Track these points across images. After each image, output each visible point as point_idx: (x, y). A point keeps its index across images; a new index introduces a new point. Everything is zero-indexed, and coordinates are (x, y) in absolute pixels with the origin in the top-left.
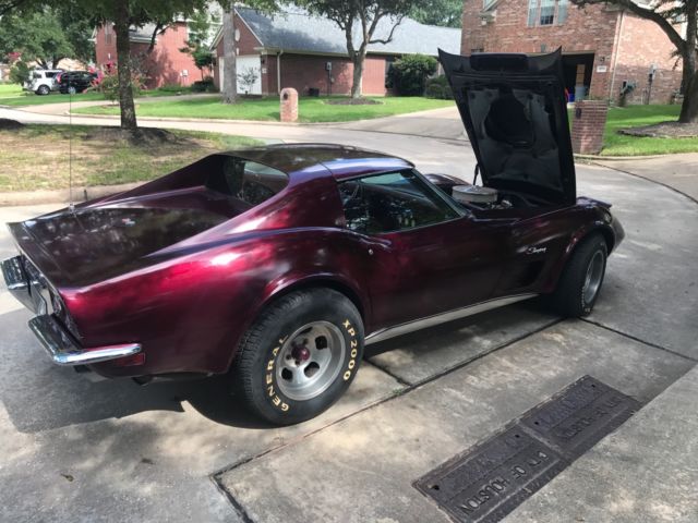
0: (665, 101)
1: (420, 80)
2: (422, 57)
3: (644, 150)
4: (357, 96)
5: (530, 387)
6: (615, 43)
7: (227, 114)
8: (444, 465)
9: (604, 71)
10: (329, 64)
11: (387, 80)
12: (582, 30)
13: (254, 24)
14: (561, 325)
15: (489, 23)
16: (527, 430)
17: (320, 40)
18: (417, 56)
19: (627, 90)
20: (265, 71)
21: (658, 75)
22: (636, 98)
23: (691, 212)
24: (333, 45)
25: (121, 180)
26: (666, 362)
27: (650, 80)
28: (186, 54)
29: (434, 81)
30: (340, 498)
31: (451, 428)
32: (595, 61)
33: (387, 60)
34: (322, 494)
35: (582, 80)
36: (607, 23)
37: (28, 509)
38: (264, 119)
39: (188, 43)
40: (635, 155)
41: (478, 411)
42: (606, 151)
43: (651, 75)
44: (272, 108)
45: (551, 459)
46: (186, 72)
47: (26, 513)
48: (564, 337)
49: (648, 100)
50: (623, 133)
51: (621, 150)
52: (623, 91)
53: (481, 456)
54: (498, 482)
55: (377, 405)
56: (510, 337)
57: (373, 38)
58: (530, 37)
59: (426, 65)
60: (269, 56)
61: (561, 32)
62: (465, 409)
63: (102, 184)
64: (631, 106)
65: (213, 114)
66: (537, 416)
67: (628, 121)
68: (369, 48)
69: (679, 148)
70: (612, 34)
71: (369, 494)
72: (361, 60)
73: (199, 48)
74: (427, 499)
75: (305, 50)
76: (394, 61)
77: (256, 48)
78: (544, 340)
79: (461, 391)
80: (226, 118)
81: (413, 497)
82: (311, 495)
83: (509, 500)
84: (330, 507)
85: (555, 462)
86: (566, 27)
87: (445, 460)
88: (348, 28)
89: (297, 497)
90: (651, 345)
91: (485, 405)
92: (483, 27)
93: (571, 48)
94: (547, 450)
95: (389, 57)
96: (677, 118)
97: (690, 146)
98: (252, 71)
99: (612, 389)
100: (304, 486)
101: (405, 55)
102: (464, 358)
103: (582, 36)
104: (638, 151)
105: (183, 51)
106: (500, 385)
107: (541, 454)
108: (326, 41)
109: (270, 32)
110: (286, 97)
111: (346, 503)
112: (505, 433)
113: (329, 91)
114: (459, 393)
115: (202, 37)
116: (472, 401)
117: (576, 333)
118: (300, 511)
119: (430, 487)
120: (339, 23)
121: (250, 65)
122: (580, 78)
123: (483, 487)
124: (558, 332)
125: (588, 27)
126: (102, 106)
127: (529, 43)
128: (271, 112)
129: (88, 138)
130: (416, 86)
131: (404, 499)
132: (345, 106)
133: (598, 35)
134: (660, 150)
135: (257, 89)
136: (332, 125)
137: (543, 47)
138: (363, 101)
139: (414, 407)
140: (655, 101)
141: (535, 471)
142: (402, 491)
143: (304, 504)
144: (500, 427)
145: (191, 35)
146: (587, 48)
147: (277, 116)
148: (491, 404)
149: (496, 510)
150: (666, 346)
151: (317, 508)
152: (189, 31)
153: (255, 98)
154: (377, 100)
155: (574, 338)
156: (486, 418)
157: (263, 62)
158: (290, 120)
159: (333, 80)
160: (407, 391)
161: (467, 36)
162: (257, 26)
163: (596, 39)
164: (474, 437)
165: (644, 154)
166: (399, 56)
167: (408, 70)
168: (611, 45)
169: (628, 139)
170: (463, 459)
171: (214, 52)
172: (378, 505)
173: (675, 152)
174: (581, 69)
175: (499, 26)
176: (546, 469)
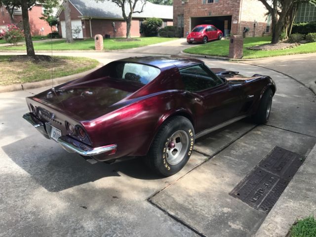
0: (261, 35)
1: (155, 29)
2: (155, 19)
3: (260, 56)
4: (129, 37)
5: (257, 153)
6: (240, 10)
7: (70, 48)
8: (238, 185)
9: (236, 23)
10: (114, 23)
11: (140, 30)
12: (226, 5)
13: (77, 5)
14: (258, 128)
15: (185, 3)
16: (263, 169)
17: (108, 12)
18: (153, 18)
19: (246, 30)
20: (84, 27)
21: (257, 24)
22: (249, 34)
23: (287, 80)
24: (115, 14)
25: (37, 79)
26: (304, 138)
27: (255, 27)
28: (43, 20)
29: (162, 29)
30: (203, 202)
31: (234, 171)
32: (232, 19)
33: (140, 21)
34: (195, 202)
35: (227, 27)
36: (236, 2)
37: (73, 222)
38: (87, 50)
39: (44, 15)
40: (257, 58)
41: (241, 164)
42: (244, 57)
43: (255, 24)
44: (91, 44)
45: (276, 180)
46: (43, 29)
47: (73, 224)
48: (261, 131)
49: (254, 35)
50: (249, 49)
51: (251, 56)
52: (244, 31)
53: (250, 181)
54: (261, 190)
55: (200, 165)
56: (240, 134)
57: (134, 11)
58: (204, 8)
59: (157, 22)
60: (85, 20)
61: (217, 6)
62: (235, 163)
63: (29, 82)
64: (248, 38)
65: (62, 48)
66: (264, 163)
67: (249, 44)
68: (133, 15)
69: (274, 54)
70: (239, 7)
71: (214, 200)
72: (130, 21)
73: (49, 17)
74: (237, 199)
75: (102, 17)
76: (143, 21)
77: (79, 17)
78: (254, 134)
79: (231, 156)
80: (69, 50)
81: (232, 199)
82: (191, 203)
83: (267, 196)
84: (201, 206)
85: (279, 180)
86: (219, 4)
87: (237, 184)
88: (123, 6)
89: (186, 204)
90: (295, 132)
91: (243, 161)
92: (183, 4)
93: (222, 13)
94: (273, 176)
95: (141, 19)
96: (270, 42)
97: (278, 53)
98: (78, 27)
99: (287, 151)
100: (187, 199)
101: (148, 18)
102: (226, 144)
103: (226, 8)
104: (258, 57)
105: (41, 18)
106: (246, 153)
107: (272, 178)
108: (112, 12)
109: (85, 9)
110: (97, 39)
111: (207, 204)
112: (255, 172)
113: (114, 36)
114: (230, 158)
115: (51, 11)
116: (237, 160)
117: (265, 130)
118: (190, 209)
119: (236, 194)
120: (118, 4)
121: (77, 24)
122: (226, 26)
123: (256, 192)
124: (258, 130)
125: (228, 4)
126: (5, 46)
127: (203, 11)
128: (90, 46)
129: (12, 61)
130: (153, 32)
131: (228, 200)
132: (124, 42)
133: (233, 7)
134: (267, 56)
135: (81, 36)
136: (120, 51)
137: (210, 13)
138: (132, 39)
139: (215, 165)
140: (257, 36)
141: (273, 184)
142: (226, 197)
143: (190, 206)
144: (252, 169)
145: (45, 11)
146: (229, 13)
147: (94, 48)
148: (245, 161)
149: (264, 200)
150: (301, 132)
151: (196, 208)
152: (43, 9)
153: (81, 40)
154: (138, 39)
155: (266, 132)
156: (246, 166)
157: (83, 23)
158: (100, 49)
159: (116, 30)
160: (209, 159)
161: (176, 9)
162: (78, 6)
163: (232, 9)
164: (244, 174)
165: (260, 58)
166: (145, 19)
167: (150, 25)
168: (238, 12)
169: (252, 52)
170: (244, 183)
171: (58, 19)
172: (219, 203)
173: (273, 56)
174: (226, 22)
175: (190, 4)
176: (276, 183)
